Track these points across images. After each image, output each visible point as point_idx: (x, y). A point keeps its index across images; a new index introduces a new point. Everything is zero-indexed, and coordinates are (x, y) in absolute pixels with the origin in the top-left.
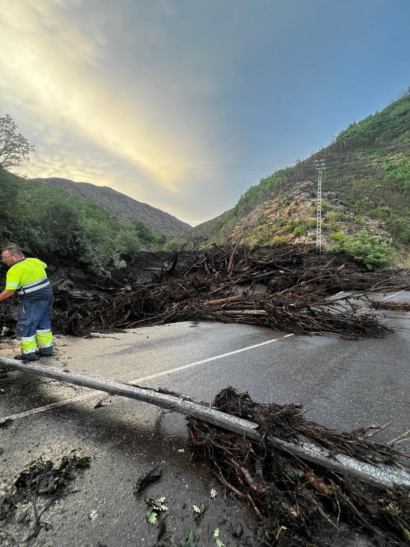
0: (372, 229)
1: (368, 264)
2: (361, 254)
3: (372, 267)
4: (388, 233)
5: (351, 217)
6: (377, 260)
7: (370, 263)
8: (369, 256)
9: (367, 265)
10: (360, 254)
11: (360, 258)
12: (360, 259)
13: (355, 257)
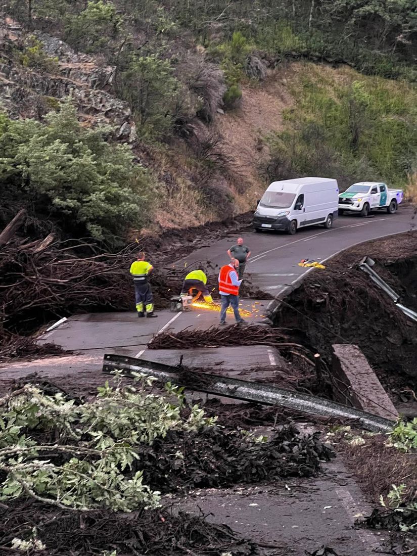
0: (79, 87)
1: (92, 221)
2: (68, 188)
3: (103, 233)
4: (125, 108)
5: (13, 38)
6: (113, 209)
7: (97, 220)
8: (93, 197)
9: (89, 226)
10: (65, 188)
11: (71, 203)
12: (68, 207)
13: (57, 200)
